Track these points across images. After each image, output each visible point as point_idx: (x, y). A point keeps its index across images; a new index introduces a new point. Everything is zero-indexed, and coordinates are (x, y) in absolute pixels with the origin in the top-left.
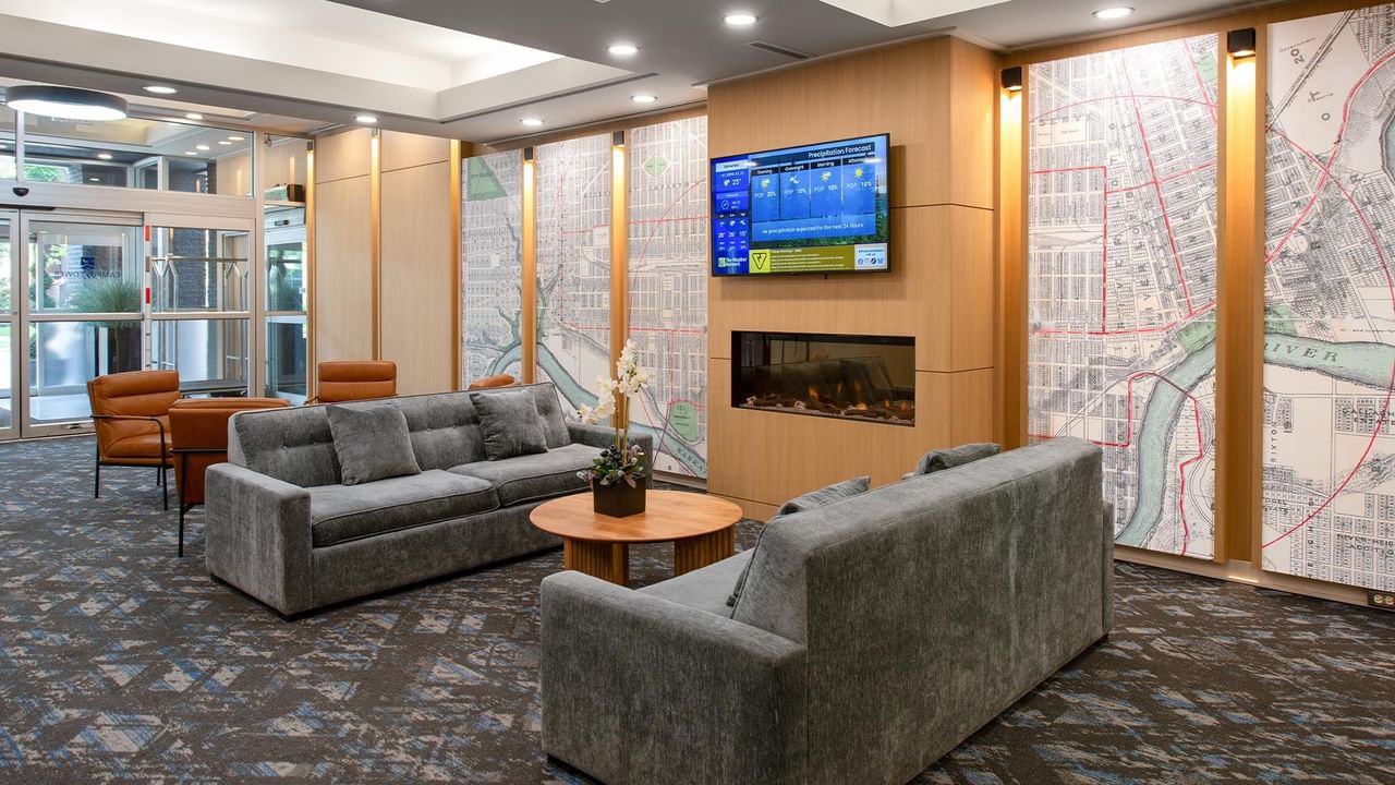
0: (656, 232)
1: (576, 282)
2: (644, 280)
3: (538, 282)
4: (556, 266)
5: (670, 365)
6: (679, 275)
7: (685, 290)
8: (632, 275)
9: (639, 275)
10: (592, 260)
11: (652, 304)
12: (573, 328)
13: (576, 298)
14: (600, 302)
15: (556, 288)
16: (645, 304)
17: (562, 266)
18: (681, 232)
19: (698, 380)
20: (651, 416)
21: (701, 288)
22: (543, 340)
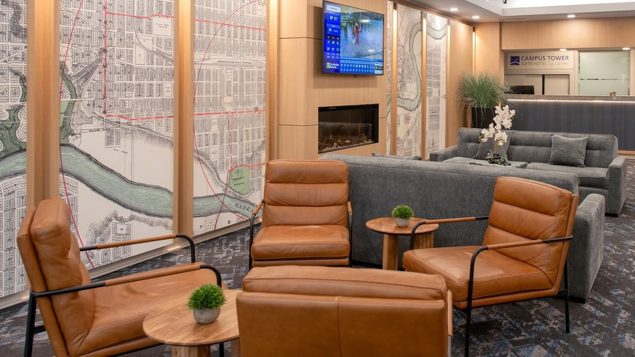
0: (219, 33)
1: (128, 70)
2: (208, 71)
3: (63, 67)
4: (95, 51)
5: (230, 141)
6: (238, 69)
7: (242, 81)
8: (197, 67)
9: (204, 67)
10: (150, 48)
11: (215, 92)
12: (122, 120)
13: (127, 88)
14: (160, 91)
15: (96, 76)
16: (208, 92)
17: (105, 51)
18: (239, 36)
19: (250, 147)
20: (213, 186)
21: (253, 80)
22: (71, 140)
